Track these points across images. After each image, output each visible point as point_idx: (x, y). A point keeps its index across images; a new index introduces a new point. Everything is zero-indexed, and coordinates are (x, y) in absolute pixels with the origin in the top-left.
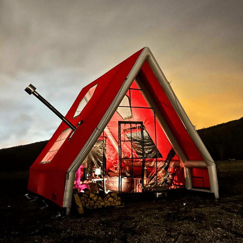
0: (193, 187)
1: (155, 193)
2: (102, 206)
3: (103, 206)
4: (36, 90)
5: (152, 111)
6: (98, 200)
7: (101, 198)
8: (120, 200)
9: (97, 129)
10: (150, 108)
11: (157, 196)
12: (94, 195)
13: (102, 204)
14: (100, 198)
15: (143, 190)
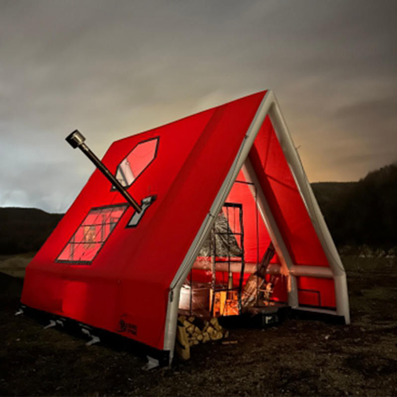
0: (300, 305)
1: (263, 317)
2: (199, 341)
3: (201, 342)
4: (85, 142)
5: (251, 188)
6: (194, 332)
7: (199, 327)
8: (222, 330)
9: (210, 215)
10: (249, 183)
11: (267, 322)
12: (189, 324)
13: (200, 337)
14: (197, 329)
15: (240, 311)
